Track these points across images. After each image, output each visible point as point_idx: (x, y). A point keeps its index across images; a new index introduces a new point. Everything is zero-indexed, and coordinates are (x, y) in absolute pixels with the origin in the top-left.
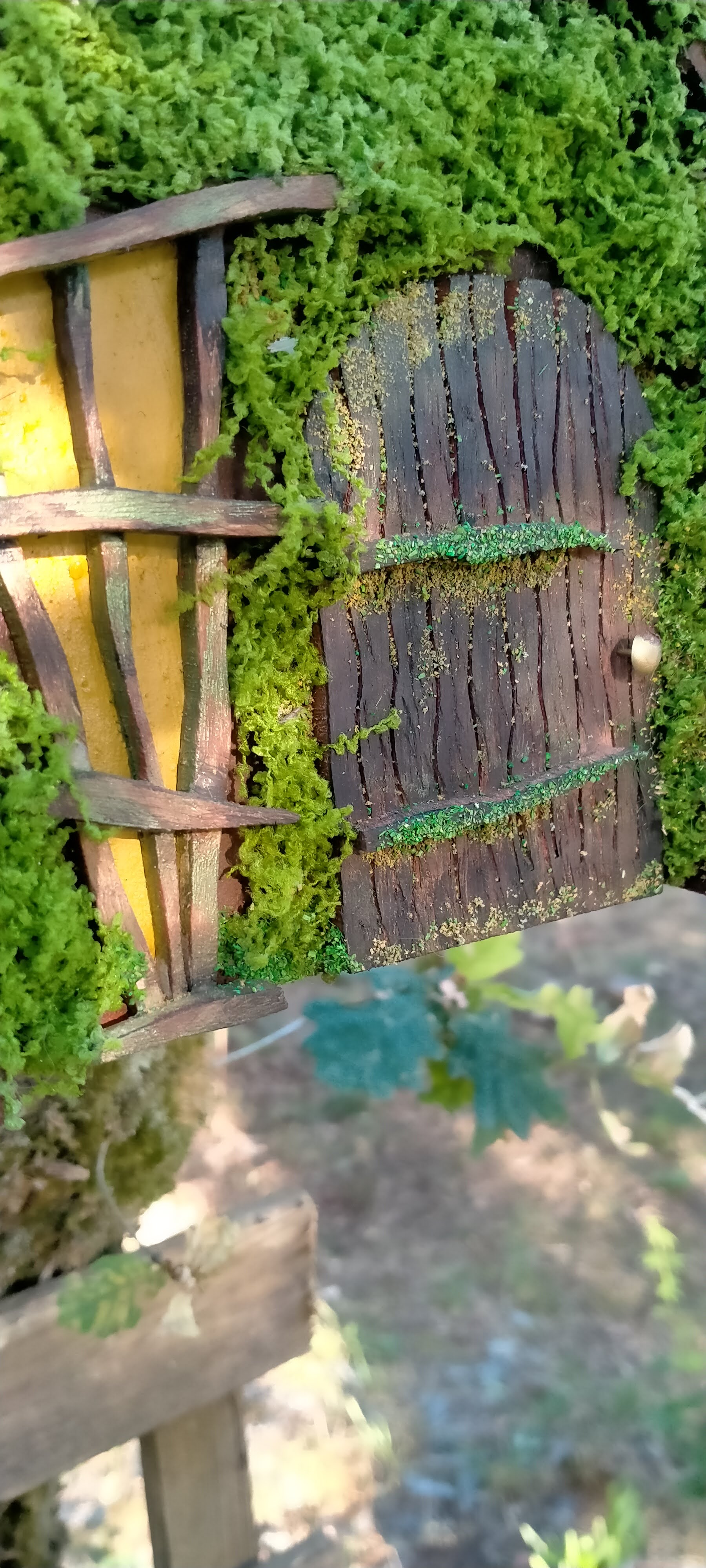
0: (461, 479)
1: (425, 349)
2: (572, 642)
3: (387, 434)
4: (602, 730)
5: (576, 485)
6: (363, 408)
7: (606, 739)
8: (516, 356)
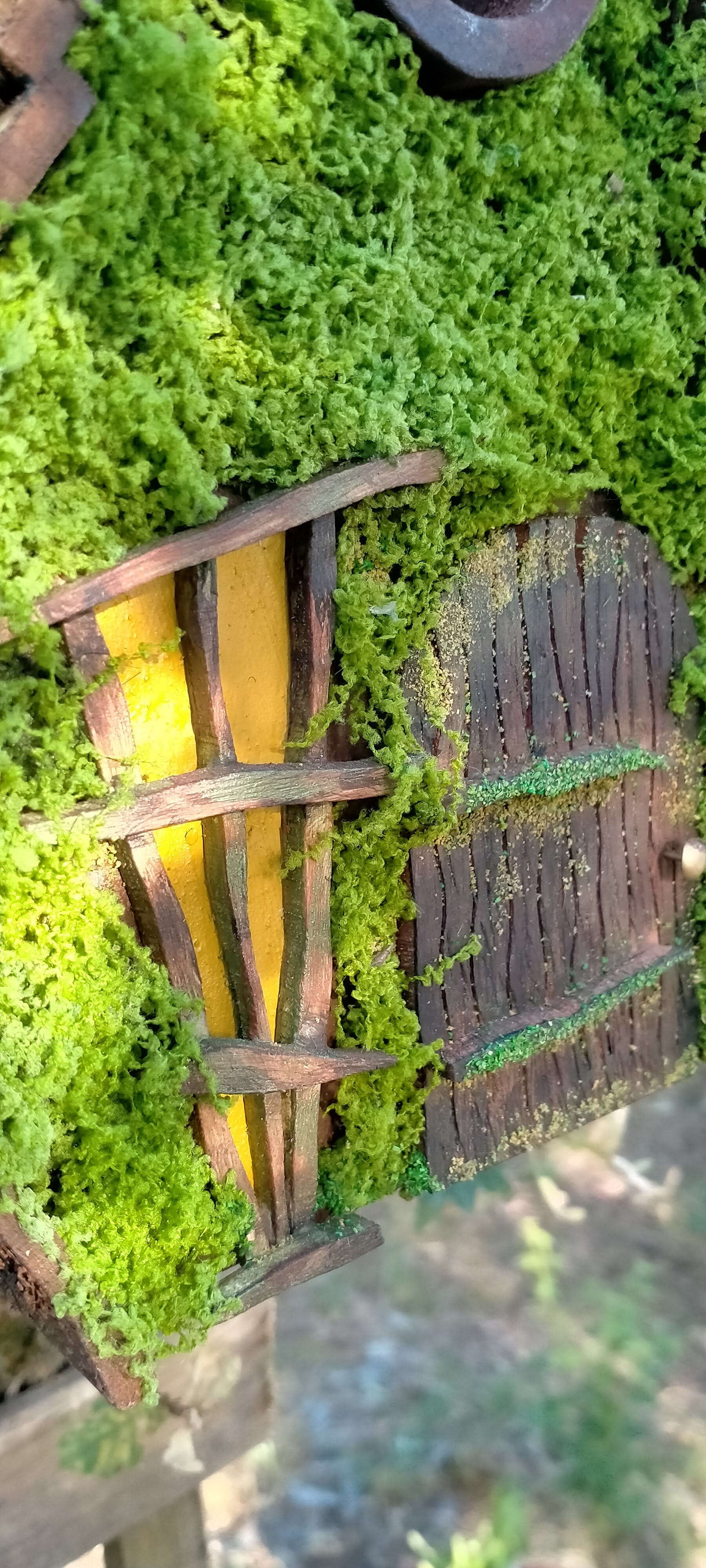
0: (534, 713)
1: (507, 595)
2: (626, 850)
3: (472, 678)
4: (650, 929)
5: (632, 705)
6: (452, 657)
7: (653, 938)
8: (583, 591)
